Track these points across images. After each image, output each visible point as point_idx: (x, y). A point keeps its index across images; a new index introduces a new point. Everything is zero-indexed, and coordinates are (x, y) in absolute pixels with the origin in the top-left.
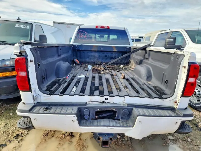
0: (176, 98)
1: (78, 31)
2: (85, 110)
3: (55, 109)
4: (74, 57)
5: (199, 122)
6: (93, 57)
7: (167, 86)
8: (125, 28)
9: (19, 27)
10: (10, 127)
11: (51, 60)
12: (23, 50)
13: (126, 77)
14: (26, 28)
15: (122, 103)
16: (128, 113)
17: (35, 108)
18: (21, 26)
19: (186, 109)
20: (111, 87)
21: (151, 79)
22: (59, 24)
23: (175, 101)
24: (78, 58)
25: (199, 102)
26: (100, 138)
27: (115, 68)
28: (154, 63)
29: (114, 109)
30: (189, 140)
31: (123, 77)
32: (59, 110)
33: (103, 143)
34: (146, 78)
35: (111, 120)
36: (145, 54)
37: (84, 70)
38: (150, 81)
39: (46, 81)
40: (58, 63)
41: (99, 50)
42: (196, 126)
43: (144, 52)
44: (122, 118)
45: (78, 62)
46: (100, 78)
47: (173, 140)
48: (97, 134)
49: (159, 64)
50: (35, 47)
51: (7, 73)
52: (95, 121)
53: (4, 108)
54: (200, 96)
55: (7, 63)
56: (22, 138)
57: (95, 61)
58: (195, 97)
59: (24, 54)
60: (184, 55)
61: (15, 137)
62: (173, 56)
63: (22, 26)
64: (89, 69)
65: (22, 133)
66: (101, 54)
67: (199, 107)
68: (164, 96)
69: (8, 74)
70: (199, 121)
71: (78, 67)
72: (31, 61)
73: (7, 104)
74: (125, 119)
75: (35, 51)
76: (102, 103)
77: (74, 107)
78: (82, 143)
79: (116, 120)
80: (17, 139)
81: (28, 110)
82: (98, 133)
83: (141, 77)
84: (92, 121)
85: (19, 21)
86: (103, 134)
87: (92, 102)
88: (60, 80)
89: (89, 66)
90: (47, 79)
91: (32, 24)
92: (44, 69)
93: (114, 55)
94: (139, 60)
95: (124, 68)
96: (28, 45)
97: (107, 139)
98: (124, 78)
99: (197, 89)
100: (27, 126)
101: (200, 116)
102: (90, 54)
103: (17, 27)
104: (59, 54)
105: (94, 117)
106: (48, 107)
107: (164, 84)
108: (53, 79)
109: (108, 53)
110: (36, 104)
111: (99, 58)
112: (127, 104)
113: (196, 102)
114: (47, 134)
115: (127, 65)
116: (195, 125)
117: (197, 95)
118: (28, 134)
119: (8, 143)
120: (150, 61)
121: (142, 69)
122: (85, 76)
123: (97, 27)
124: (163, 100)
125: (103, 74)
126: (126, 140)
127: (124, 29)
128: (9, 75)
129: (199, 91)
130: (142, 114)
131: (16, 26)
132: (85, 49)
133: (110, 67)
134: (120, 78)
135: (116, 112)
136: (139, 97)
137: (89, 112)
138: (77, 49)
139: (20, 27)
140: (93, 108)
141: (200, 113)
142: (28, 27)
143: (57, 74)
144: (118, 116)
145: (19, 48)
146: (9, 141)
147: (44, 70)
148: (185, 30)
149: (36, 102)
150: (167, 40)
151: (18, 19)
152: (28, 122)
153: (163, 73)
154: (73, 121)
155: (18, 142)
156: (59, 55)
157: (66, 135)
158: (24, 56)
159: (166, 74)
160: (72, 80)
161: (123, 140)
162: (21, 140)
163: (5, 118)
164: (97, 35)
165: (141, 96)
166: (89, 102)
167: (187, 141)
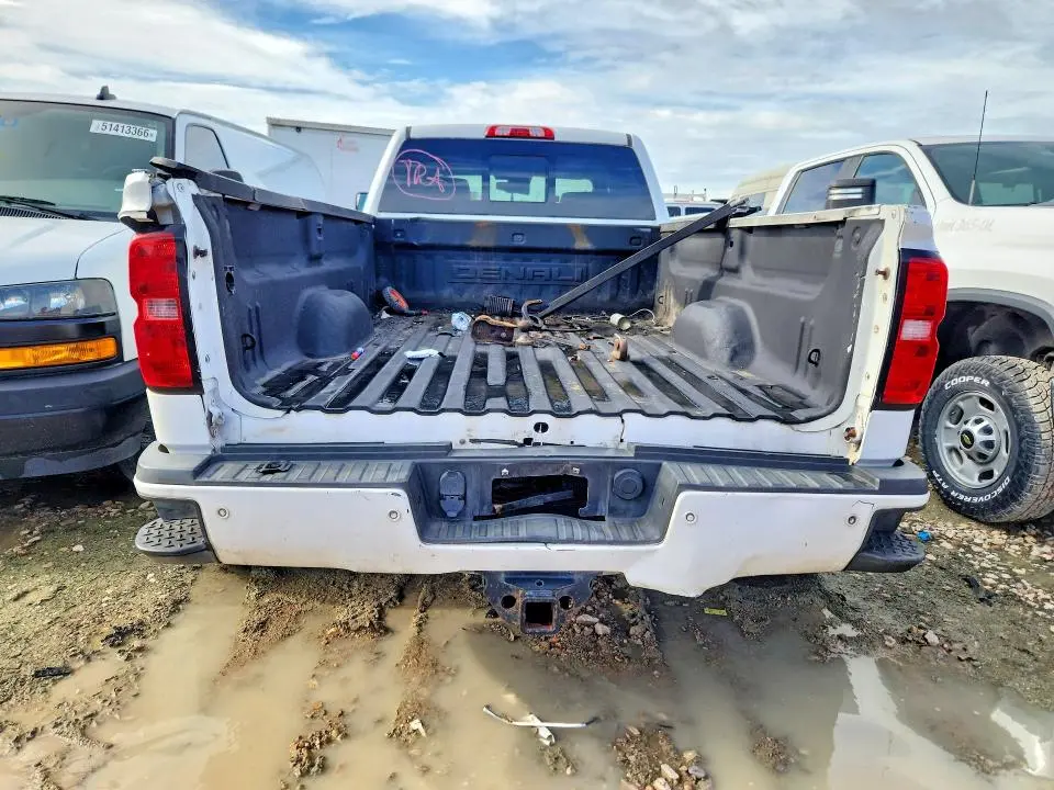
0: (853, 415)
1: (401, 150)
2: (445, 474)
3: (311, 471)
4: (383, 280)
5: (984, 570)
6: (479, 280)
7: (818, 375)
8: (629, 137)
9: (107, 132)
10: (78, 601)
11: (276, 272)
12: (165, 202)
13: (634, 354)
14: (142, 138)
15: (612, 446)
16: (640, 487)
17: (217, 466)
18: (120, 129)
19: (899, 463)
20: (562, 386)
21: (752, 358)
22: (299, 129)
23: (848, 430)
24: (403, 286)
25: (986, 482)
26: (515, 600)
27: (580, 326)
28: (764, 286)
29: (576, 471)
30: (931, 637)
31: (617, 354)
32: (326, 471)
33: (526, 612)
34: (726, 354)
35: (561, 519)
36: (725, 248)
37: (431, 334)
38: (745, 366)
39: (259, 362)
40: (307, 293)
41: (506, 243)
42: (971, 586)
43: (719, 240)
44: (612, 511)
45: (404, 306)
46: (512, 359)
47: (857, 640)
48: (502, 578)
49: (783, 287)
50: (213, 195)
51: (58, 348)
52: (492, 523)
53: (38, 522)
54: (990, 453)
55: (56, 301)
56: (144, 642)
57: (487, 299)
58: (970, 457)
59: (167, 219)
60: (883, 221)
61: (107, 638)
62: (841, 237)
63: (124, 130)
64: (456, 330)
65: (141, 623)
66: (517, 265)
67: (986, 503)
68: (800, 414)
69: (61, 354)
70: (983, 564)
71: (405, 322)
72: (199, 253)
73: (54, 509)
74: (624, 514)
75: (215, 213)
76: (521, 445)
77: (392, 461)
78: (431, 658)
79: (584, 518)
80: (119, 645)
81: (188, 472)
82: (506, 573)
83: (703, 355)
84: (475, 524)
85: (103, 105)
86: (530, 580)
87: (474, 441)
88: (321, 364)
89: (456, 316)
90: (262, 352)
91: (173, 121)
92: (249, 306)
93: (576, 266)
94: (697, 281)
95: (627, 325)
96: (184, 181)
97: (545, 594)
98: (624, 357)
99: (978, 422)
100: (186, 547)
101: (992, 544)
102: (458, 263)
103: (99, 131)
104: (315, 251)
105: (485, 508)
106: (276, 461)
107: (807, 369)
108: (290, 360)
109: (549, 261)
110: (223, 449)
111: (507, 285)
112: (633, 447)
113: (975, 482)
114: (264, 623)
115: (643, 316)
116: (966, 580)
117: (978, 446)
118: (169, 625)
119: (78, 664)
120: (748, 278)
121: (711, 320)
122: (440, 354)
123: (492, 129)
124: (795, 427)
125: (522, 344)
126: (639, 642)
127: (624, 142)
128: (65, 358)
129: (988, 431)
130: (698, 483)
131: (93, 129)
132: (437, 242)
133: (558, 322)
134: (605, 360)
135: (585, 481)
136: (687, 415)
137: (462, 485)
138: (396, 240)
139: (113, 133)
140: (481, 465)
141: (993, 532)
142: (152, 135)
143: (308, 341)
144: (596, 502)
145: (149, 190)
146: (81, 656)
147: (250, 310)
148: (920, 145)
149: (219, 443)
150: (832, 191)
151: (101, 98)
152: (184, 534)
153: (802, 319)
154: (394, 516)
155: (124, 657)
156: (314, 259)
157: (353, 626)
158: (167, 229)
159: (812, 322)
160: (378, 364)
161: (625, 641)
162: (140, 649)
163: (50, 564)
164: (492, 177)
165: (698, 413)
166: (463, 442)
167: (922, 643)
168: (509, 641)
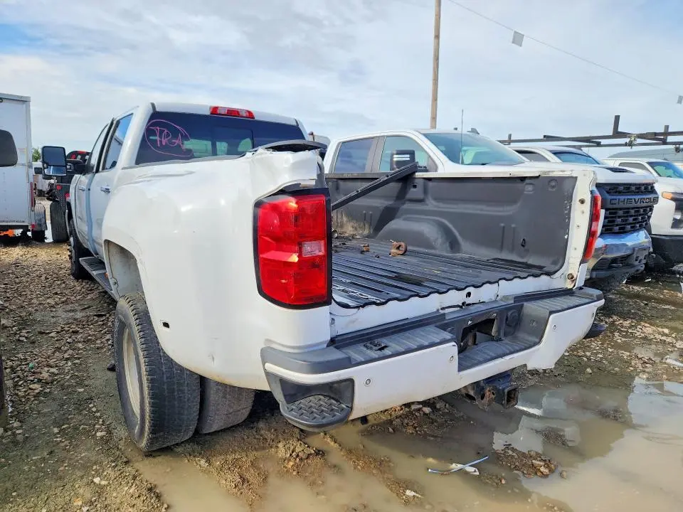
0: (568, 268)
1: (150, 120)
3: (397, 342)
8: (296, 121)
15: (494, 299)
16: (518, 318)
21: (460, 247)
23: (570, 275)
26: (484, 395)
29: (496, 314)
32: (404, 340)
34: (448, 246)
36: (407, 189)
38: (458, 251)
44: (505, 334)
60: (576, 178)
62: (532, 184)
76: (461, 307)
87: (442, 309)
94: (377, 208)
107: (513, 249)
136: (519, 277)
140: (460, 320)
144: (500, 330)
150: (394, 156)
153: (502, 225)
154: (452, 359)
159: (513, 226)
166: (438, 310)
168: (391, 433)
